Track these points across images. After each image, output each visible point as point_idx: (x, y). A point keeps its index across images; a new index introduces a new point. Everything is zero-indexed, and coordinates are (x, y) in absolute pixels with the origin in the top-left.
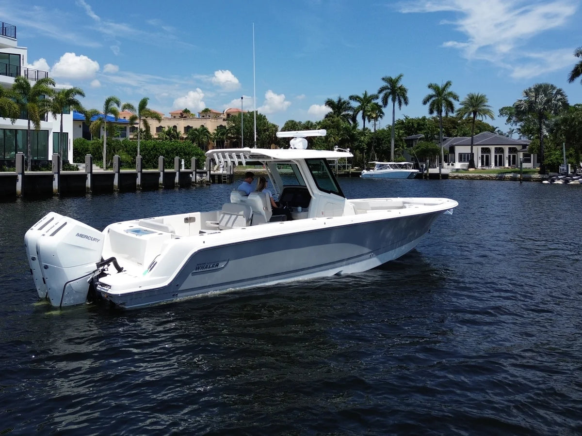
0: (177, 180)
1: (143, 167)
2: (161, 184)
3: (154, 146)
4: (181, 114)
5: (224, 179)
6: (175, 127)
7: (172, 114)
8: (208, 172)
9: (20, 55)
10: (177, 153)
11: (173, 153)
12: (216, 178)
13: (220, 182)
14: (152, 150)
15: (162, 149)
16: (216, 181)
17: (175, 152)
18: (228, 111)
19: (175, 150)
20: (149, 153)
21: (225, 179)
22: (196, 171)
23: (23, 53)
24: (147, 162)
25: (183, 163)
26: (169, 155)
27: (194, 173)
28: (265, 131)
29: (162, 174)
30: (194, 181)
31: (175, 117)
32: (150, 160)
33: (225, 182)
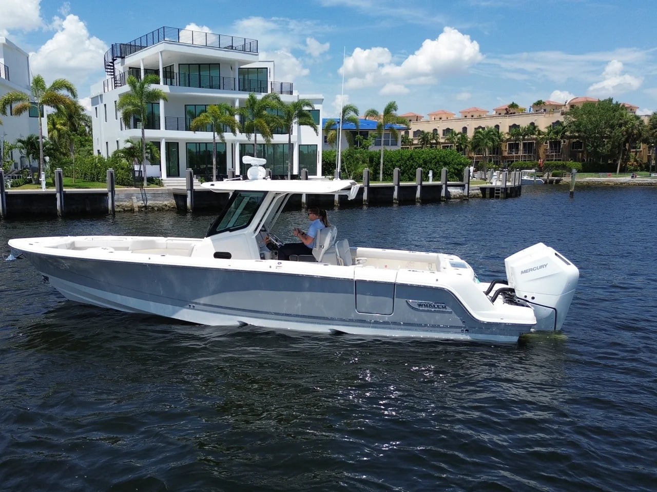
0: (418, 194)
1: (400, 180)
2: (395, 199)
3: (411, 155)
4: (506, 109)
5: (496, 193)
6: (497, 127)
7: (497, 110)
8: (467, 185)
9: (267, 68)
10: (436, 163)
11: (431, 162)
12: (488, 192)
13: (492, 196)
14: (408, 159)
15: (419, 158)
16: (488, 196)
17: (433, 161)
18: (572, 102)
19: (434, 159)
20: (405, 163)
21: (499, 193)
22: (446, 184)
23: (269, 65)
24: (403, 174)
25: (430, 175)
26: (426, 165)
27: (444, 186)
28: (620, 126)
29: (396, 188)
30: (444, 195)
31: (500, 114)
32: (406, 172)
33: (498, 197)
